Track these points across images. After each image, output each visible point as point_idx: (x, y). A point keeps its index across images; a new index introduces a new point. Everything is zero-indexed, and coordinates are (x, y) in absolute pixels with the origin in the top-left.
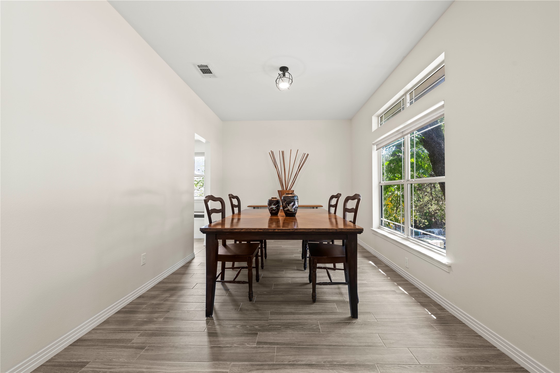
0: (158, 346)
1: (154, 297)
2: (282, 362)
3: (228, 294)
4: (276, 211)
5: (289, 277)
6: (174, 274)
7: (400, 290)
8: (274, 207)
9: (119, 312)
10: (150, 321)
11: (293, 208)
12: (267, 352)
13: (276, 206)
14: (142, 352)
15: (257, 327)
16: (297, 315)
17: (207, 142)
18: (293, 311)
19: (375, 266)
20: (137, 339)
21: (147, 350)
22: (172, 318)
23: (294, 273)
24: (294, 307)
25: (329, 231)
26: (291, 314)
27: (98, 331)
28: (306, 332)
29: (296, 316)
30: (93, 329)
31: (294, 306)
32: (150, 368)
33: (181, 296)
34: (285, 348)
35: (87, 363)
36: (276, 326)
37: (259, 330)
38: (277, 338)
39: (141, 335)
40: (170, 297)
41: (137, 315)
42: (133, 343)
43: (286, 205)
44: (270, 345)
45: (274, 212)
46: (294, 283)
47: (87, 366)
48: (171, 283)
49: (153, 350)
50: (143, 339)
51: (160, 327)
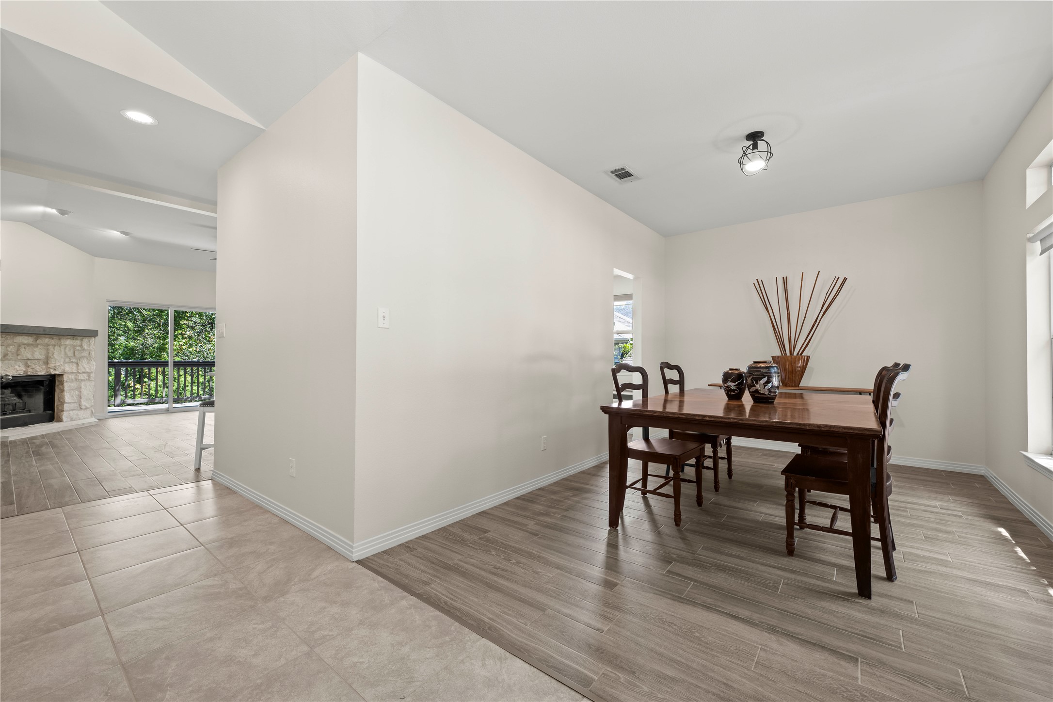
0: (550, 538)
1: (554, 493)
2: (693, 599)
3: (648, 511)
4: (736, 392)
5: (763, 513)
6: (583, 472)
7: (1048, 595)
8: (732, 385)
9: (518, 498)
10: (547, 514)
11: (766, 387)
12: (676, 584)
13: (736, 383)
14: (535, 538)
15: (674, 556)
16: (746, 562)
17: (635, 279)
18: (743, 555)
19: (1007, 540)
20: (531, 525)
21: (540, 538)
22: (570, 518)
23: (776, 508)
24: (747, 552)
25: (803, 427)
26: (736, 558)
27: (499, 510)
28: (749, 584)
29: (744, 563)
30: (495, 507)
31: (749, 551)
32: (540, 553)
33: (585, 499)
34: (705, 588)
35: (489, 531)
36: (704, 564)
37: (676, 560)
38: (699, 576)
39: (536, 524)
40: (572, 496)
41: (535, 505)
42: (528, 528)
43: (753, 382)
44: (684, 578)
45: (732, 393)
46: (767, 523)
47: (489, 533)
48: (576, 482)
49: (545, 539)
50: (537, 528)
51: (556, 522)
